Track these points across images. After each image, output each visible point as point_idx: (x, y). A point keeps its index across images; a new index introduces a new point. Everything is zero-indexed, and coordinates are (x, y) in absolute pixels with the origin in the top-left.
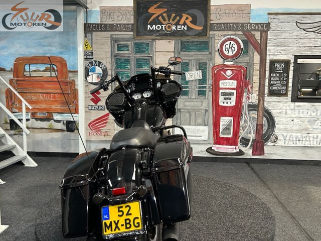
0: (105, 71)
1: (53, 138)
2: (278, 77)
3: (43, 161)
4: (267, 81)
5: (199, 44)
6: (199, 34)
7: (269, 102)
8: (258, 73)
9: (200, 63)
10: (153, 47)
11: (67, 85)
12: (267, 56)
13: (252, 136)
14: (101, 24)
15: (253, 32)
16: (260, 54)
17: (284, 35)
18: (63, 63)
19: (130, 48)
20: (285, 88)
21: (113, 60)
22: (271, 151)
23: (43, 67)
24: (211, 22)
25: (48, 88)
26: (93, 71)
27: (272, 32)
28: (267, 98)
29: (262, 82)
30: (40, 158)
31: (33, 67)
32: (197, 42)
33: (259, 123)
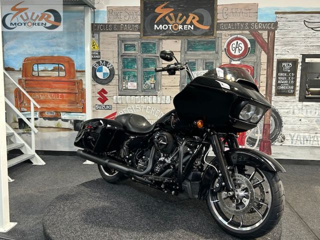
0: (112, 71)
1: (60, 137)
2: (285, 76)
3: (51, 159)
4: (274, 80)
5: (206, 44)
6: (206, 34)
7: (276, 102)
8: (265, 72)
9: (206, 63)
10: (159, 47)
11: (75, 85)
12: (275, 55)
13: (259, 136)
14: (108, 24)
15: (260, 32)
16: (268, 54)
17: (292, 34)
18: (70, 63)
19: (137, 48)
20: (292, 87)
21: (120, 59)
22: (278, 152)
23: (51, 67)
24: (218, 22)
25: (56, 88)
26: (100, 71)
27: (279, 31)
28: (274, 98)
29: (269, 82)
30: (48, 156)
31: (41, 67)
32: (204, 41)
33: (266, 123)
